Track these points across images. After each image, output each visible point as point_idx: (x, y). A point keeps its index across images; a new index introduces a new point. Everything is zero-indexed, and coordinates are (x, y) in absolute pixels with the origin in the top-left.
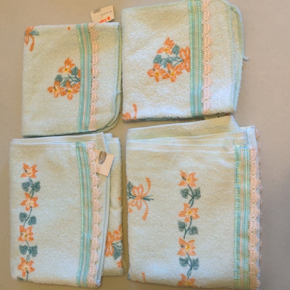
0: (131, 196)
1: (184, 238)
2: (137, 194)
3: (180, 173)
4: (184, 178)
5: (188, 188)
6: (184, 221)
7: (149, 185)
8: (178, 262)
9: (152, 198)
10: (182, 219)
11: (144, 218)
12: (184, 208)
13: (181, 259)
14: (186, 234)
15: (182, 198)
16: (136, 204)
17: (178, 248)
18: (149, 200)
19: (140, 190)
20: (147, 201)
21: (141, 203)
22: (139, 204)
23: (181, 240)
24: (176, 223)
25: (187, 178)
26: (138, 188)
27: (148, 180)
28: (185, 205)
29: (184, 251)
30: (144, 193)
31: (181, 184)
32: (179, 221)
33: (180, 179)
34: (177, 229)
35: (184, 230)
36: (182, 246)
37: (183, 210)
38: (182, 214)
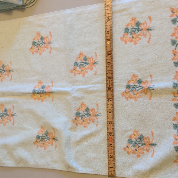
0: (140, 30)
1: (176, 49)
2: (143, 28)
3: (170, 9)
4: (173, 12)
5: (176, 17)
6: (174, 39)
7: (151, 21)
8: (173, 64)
9: (153, 28)
10: (174, 38)
11: (149, 41)
12: (174, 30)
13: (175, 63)
14: (176, 46)
15: (173, 25)
16: (143, 34)
17: (172, 56)
18: (151, 30)
19: (145, 25)
20: (150, 31)
21: (146, 33)
22: (145, 33)
23: (173, 51)
24: (169, 41)
25: (175, 11)
26: (143, 24)
27: (150, 18)
28: (175, 29)
29: (176, 57)
30: (147, 26)
31: (171, 16)
32: (171, 40)
33: (170, 13)
34: (171, 45)
35: (175, 45)
36: (175, 55)
37: (174, 32)
38: (173, 35)
